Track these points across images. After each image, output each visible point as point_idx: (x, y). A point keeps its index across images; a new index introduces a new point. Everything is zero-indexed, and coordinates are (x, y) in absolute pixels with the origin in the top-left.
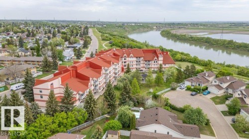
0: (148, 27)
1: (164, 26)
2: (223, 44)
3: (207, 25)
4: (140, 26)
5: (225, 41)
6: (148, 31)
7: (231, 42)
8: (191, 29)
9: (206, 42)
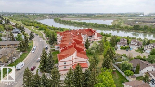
0: (43, 16)
1: (53, 15)
2: (93, 25)
3: (76, 15)
4: (38, 15)
5: (93, 24)
6: (43, 19)
7: (96, 24)
8: (70, 17)
9: (84, 25)
